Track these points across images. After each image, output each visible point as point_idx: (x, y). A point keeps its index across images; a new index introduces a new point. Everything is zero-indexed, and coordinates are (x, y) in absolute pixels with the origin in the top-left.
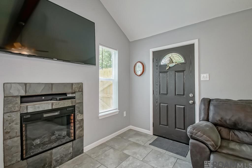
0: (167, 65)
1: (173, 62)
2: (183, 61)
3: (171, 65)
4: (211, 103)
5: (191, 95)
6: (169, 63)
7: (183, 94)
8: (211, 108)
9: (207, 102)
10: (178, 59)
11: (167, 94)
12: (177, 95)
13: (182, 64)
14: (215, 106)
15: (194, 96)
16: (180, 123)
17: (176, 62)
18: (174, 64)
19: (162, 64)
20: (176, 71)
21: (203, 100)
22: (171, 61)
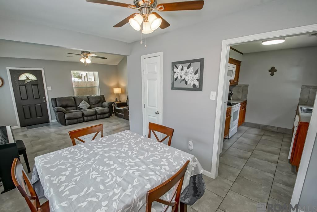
1: (29, 79)
2: (36, 79)
3: (28, 81)
4: (56, 100)
6: (26, 80)
8: (57, 102)
9: (54, 100)
10: (32, 77)
11: (28, 99)
12: (35, 98)
14: (59, 101)
15: (45, 98)
16: (39, 113)
18: (30, 80)
19: (19, 79)
20: (32, 85)
21: (52, 99)
22: (28, 78)
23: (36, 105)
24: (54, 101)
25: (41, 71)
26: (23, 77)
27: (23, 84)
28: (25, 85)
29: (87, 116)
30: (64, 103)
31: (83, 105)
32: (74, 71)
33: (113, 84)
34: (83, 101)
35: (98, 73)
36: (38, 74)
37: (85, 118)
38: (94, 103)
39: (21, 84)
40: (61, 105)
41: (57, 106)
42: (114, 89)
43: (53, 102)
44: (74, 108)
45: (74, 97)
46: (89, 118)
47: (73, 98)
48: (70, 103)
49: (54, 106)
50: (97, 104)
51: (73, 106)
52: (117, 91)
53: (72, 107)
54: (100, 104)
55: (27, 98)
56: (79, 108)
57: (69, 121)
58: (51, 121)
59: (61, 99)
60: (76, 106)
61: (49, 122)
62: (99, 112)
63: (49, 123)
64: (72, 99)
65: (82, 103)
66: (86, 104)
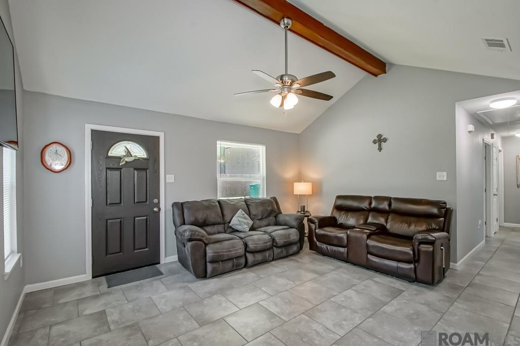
0: (121, 158)
1: (131, 156)
2: (145, 156)
3: (127, 159)
4: (184, 206)
5: (156, 201)
6: (124, 156)
7: (145, 200)
8: (186, 211)
9: (180, 207)
10: (139, 152)
11: (121, 203)
13: (144, 159)
14: (189, 209)
15: (159, 202)
16: (141, 241)
17: (135, 156)
18: (133, 158)
19: (110, 154)
20: (135, 169)
21: (175, 205)
22: (129, 154)
23: (136, 218)
24: (178, 209)
25: (158, 138)
26: (118, 150)
27: (116, 166)
28: (119, 169)
29: (253, 252)
30: (201, 216)
31: (240, 220)
32: (222, 143)
33: (289, 174)
34: (241, 210)
35: (264, 147)
36: (150, 143)
37: (250, 257)
38: (260, 217)
39: (111, 166)
40: (192, 219)
41: (184, 223)
42: (294, 183)
43: (176, 212)
44: (220, 228)
45: (219, 202)
46: (259, 257)
47: (217, 204)
48: (213, 216)
49: (178, 223)
50: (266, 217)
51: (219, 224)
52: (302, 188)
53: (216, 226)
54: (272, 218)
55: (119, 202)
56: (231, 227)
57: (215, 265)
58: (163, 260)
59: (194, 206)
60: (224, 224)
61: (159, 263)
62: (280, 241)
63: (157, 265)
64: (216, 206)
65: (237, 215)
66: (245, 218)
